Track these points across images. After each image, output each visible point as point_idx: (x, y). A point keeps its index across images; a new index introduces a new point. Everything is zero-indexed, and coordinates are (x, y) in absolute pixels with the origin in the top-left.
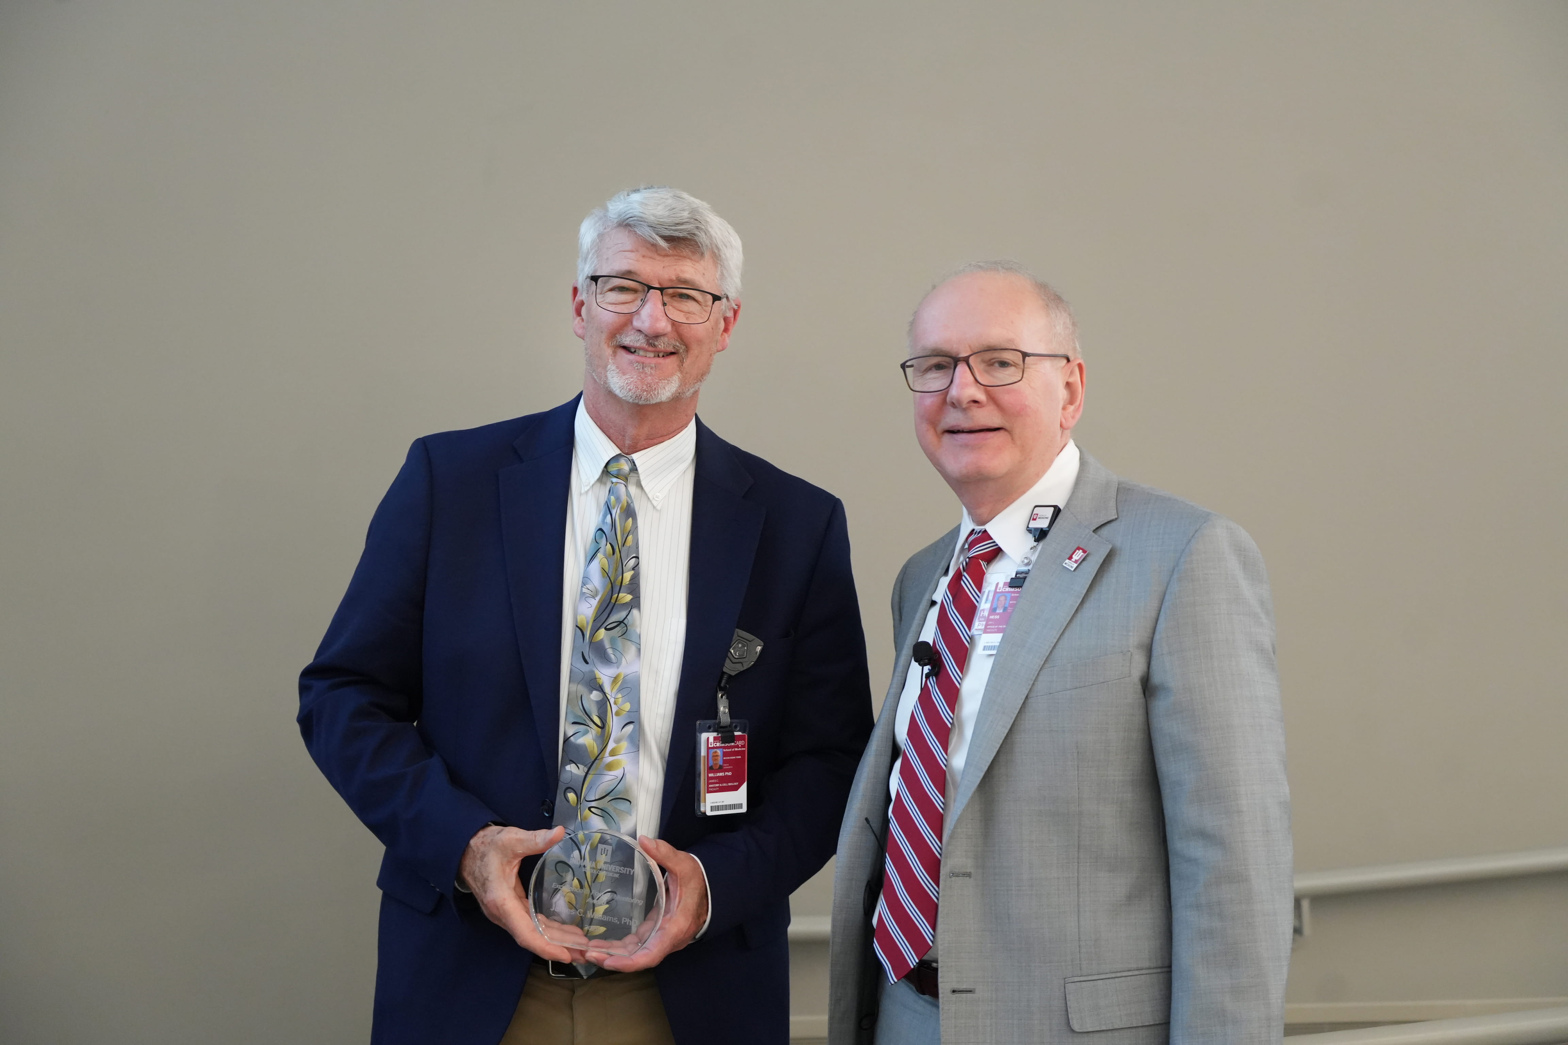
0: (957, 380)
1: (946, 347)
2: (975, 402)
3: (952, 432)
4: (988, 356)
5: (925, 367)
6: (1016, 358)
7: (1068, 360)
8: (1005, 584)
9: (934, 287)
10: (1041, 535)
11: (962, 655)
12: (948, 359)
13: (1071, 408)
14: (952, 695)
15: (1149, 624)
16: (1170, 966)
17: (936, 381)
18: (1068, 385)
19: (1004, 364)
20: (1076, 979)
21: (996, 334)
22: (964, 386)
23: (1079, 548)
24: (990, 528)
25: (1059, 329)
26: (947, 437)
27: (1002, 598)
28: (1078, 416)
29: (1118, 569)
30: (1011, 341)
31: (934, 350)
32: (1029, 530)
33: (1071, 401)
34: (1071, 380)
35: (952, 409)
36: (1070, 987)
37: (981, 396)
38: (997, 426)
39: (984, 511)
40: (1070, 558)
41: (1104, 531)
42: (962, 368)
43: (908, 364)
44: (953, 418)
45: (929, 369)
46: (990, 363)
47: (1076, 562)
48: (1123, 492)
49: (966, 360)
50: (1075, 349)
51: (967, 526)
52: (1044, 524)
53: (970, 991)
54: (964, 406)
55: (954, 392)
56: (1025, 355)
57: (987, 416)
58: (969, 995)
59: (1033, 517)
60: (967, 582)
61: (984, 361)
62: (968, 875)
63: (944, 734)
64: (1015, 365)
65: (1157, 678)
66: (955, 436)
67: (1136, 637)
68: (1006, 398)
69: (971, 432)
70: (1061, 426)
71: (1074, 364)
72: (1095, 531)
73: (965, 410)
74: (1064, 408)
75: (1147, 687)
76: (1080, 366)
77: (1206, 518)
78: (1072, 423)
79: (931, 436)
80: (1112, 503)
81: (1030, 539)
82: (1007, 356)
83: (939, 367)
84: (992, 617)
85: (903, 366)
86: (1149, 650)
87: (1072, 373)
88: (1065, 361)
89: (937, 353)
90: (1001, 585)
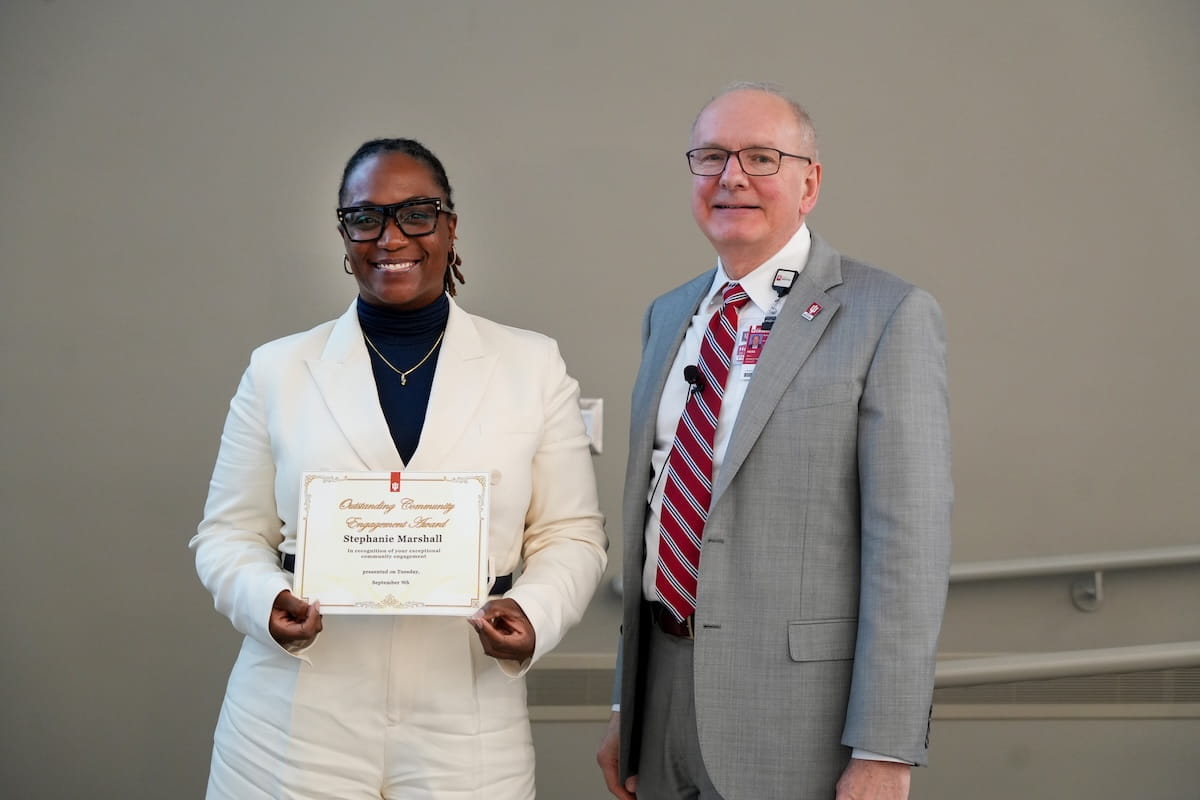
0: (728, 169)
1: (723, 144)
2: (741, 186)
3: (719, 207)
4: (753, 153)
5: (705, 155)
6: (774, 155)
7: (810, 163)
8: (758, 327)
9: (713, 99)
10: (783, 292)
11: (723, 375)
12: (722, 152)
13: (809, 199)
14: (716, 405)
15: (866, 364)
16: (857, 617)
17: (712, 168)
18: (808, 181)
19: (764, 159)
20: (797, 623)
21: (760, 137)
22: (733, 174)
23: (815, 304)
24: (743, 282)
25: (806, 138)
26: (715, 211)
27: (756, 338)
28: (813, 204)
29: (845, 322)
30: (771, 143)
31: (713, 145)
32: (774, 287)
33: (809, 194)
34: (810, 177)
35: (722, 190)
36: (791, 627)
37: (746, 183)
38: (754, 204)
39: (741, 267)
40: (808, 311)
41: (834, 293)
42: (733, 160)
43: (692, 153)
44: (722, 197)
45: (706, 158)
46: (754, 158)
47: (813, 314)
48: (846, 265)
49: (737, 154)
50: (815, 154)
51: (721, 280)
52: (787, 284)
53: (717, 627)
54: (733, 188)
55: (725, 177)
56: (782, 154)
57: (748, 197)
58: (716, 630)
59: (776, 278)
60: (725, 322)
61: (749, 156)
62: (722, 541)
63: (710, 434)
64: (772, 161)
65: (869, 403)
66: (721, 210)
67: (856, 373)
68: (763, 186)
69: (735, 207)
70: (800, 211)
71: (814, 165)
72: (826, 292)
73: (732, 192)
74: (804, 198)
75: (862, 409)
76: (818, 167)
77: (911, 287)
78: (807, 210)
79: (703, 209)
80: (838, 272)
81: (775, 294)
82: (767, 154)
83: (713, 157)
84: (749, 352)
85: (688, 155)
86: (864, 382)
87: (811, 172)
88: (807, 163)
89: (714, 147)
90: (754, 328)
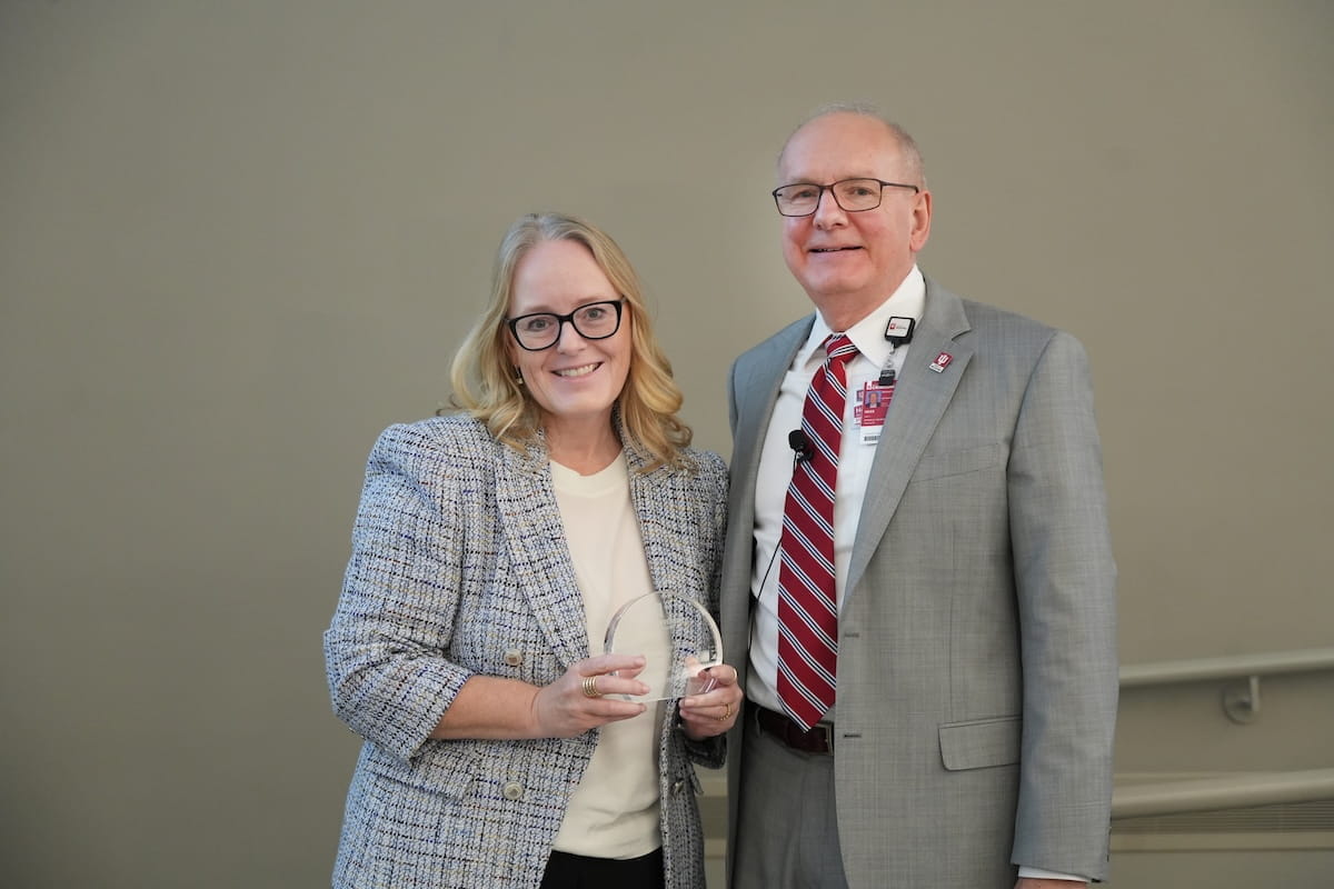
0: (821, 207)
1: (812, 177)
2: (839, 225)
3: (815, 251)
4: (849, 185)
5: (795, 193)
6: (874, 186)
7: (917, 191)
8: (874, 383)
9: (800, 127)
10: (899, 342)
12: (814, 188)
13: (919, 233)
15: (1012, 421)
16: (1021, 715)
17: (803, 207)
18: (916, 213)
19: (863, 192)
20: (948, 725)
21: (856, 166)
22: (828, 211)
23: (943, 354)
24: (850, 334)
25: (910, 163)
26: (812, 255)
27: (874, 396)
28: (926, 238)
29: (980, 373)
30: (870, 173)
31: (802, 180)
32: (888, 338)
33: (919, 227)
34: (919, 208)
35: (817, 231)
36: (943, 732)
37: (844, 220)
38: (857, 245)
39: (843, 320)
40: (936, 362)
41: (963, 340)
42: (827, 195)
43: (779, 192)
44: (818, 239)
45: (796, 196)
46: (851, 192)
47: (942, 365)
48: (971, 309)
49: (831, 188)
50: (923, 182)
51: (820, 333)
52: (903, 333)
53: (857, 736)
54: (829, 228)
55: (819, 216)
56: (883, 184)
57: (848, 236)
58: (857, 739)
59: (889, 326)
60: (833, 380)
61: (845, 190)
62: (857, 635)
63: (827, 510)
64: (871, 193)
66: (818, 254)
67: (1000, 432)
68: (865, 221)
69: (834, 250)
70: (910, 248)
71: (922, 194)
72: (954, 340)
73: (829, 232)
74: (913, 233)
76: (927, 196)
77: (1054, 331)
78: (919, 246)
79: (796, 256)
80: (964, 317)
81: (889, 345)
82: (865, 185)
83: (805, 194)
84: (867, 412)
85: (775, 194)
86: (1011, 444)
87: (919, 203)
88: (914, 192)
89: (804, 182)
90: (869, 384)
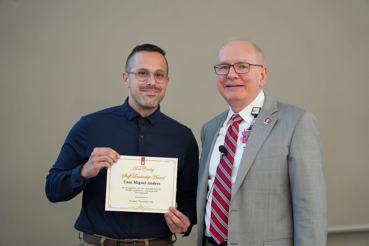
0: (230, 72)
1: (227, 62)
2: (235, 78)
3: (228, 86)
4: (239, 65)
5: (220, 68)
6: (248, 65)
7: (262, 67)
8: (247, 129)
10: (256, 116)
11: (234, 149)
12: (228, 65)
13: (263, 81)
14: (232, 160)
15: (289, 141)
16: (294, 238)
17: (223, 72)
19: (244, 67)
20: (267, 241)
21: (242, 59)
22: (232, 73)
23: (268, 119)
24: (240, 114)
25: (260, 58)
26: (227, 88)
27: (247, 133)
28: (265, 83)
29: (280, 125)
30: (246, 61)
31: (224, 63)
32: (252, 114)
33: (263, 79)
34: (263, 73)
35: (228, 80)
36: (265, 243)
37: (237, 76)
38: (242, 85)
39: (237, 109)
40: (266, 121)
41: (275, 114)
42: (232, 68)
43: (216, 67)
44: (229, 82)
45: (222, 68)
46: (240, 67)
47: (267, 122)
48: (279, 104)
49: (233, 66)
50: (264, 64)
51: (231, 114)
52: (257, 113)
53: (236, 244)
54: (232, 79)
55: (229, 75)
56: (250, 65)
57: (239, 82)
58: (236, 245)
59: (253, 111)
60: (234, 129)
61: (238, 66)
62: (237, 211)
63: (230, 171)
64: (247, 67)
65: (291, 156)
66: (229, 88)
67: (286, 144)
68: (244, 77)
69: (234, 86)
70: (260, 86)
71: (264, 68)
72: (272, 114)
73: (232, 80)
74: (261, 81)
75: (289, 158)
77: (305, 111)
78: (262, 85)
79: (222, 88)
80: (276, 107)
81: (253, 117)
82: (245, 65)
83: (225, 68)
85: (215, 67)
86: (290, 148)
87: (263, 70)
